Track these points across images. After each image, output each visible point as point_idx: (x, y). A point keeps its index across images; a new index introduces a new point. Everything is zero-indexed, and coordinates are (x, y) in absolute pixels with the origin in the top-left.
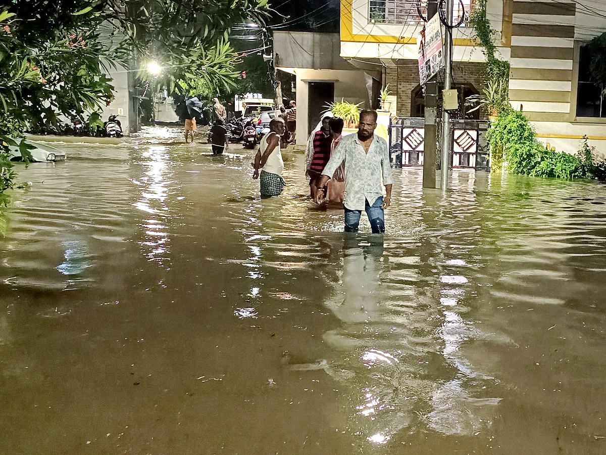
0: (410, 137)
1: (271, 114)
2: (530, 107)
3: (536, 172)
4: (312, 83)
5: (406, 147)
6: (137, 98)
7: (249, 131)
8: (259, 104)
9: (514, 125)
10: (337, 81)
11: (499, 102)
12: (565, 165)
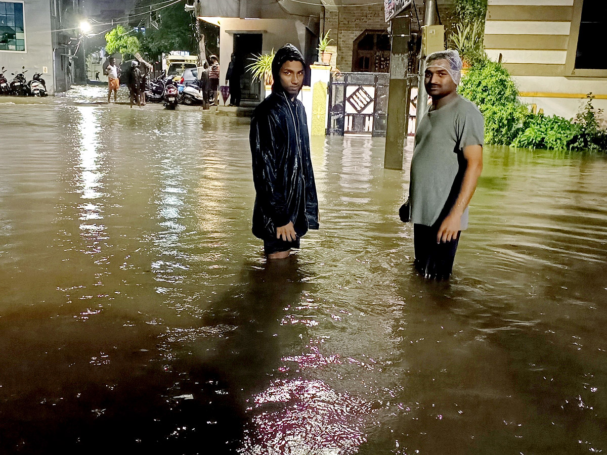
0: (354, 97)
1: (194, 72)
2: (511, 57)
3: (520, 142)
4: (238, 34)
5: (349, 109)
6: (65, 56)
7: (169, 90)
8: (183, 61)
9: (492, 80)
10: (266, 32)
11: (470, 50)
12: (560, 133)
